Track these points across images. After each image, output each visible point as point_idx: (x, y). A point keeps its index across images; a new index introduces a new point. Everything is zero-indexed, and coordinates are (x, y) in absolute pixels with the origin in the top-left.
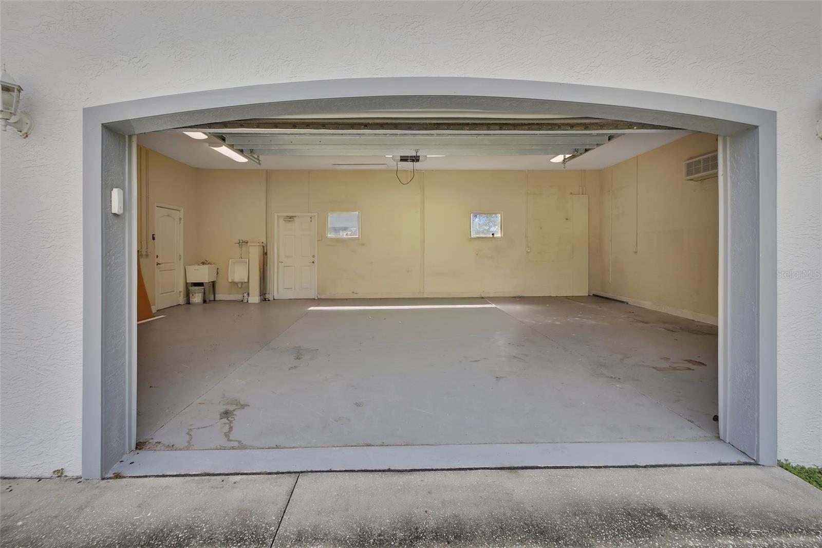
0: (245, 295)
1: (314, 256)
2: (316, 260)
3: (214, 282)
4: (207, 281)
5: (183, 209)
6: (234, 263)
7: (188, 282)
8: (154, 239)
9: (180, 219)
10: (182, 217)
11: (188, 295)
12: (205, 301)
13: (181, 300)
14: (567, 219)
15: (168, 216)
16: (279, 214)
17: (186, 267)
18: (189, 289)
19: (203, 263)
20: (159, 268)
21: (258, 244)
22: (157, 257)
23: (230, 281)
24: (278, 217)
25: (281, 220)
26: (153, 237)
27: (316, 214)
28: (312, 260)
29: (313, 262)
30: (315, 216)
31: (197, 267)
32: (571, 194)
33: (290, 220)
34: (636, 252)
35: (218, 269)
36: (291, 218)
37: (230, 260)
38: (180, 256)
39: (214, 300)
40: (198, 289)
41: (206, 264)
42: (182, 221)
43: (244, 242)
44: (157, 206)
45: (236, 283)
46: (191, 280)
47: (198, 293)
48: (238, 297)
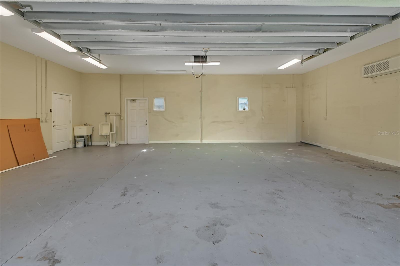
0: (108, 142)
1: (147, 121)
2: (148, 123)
3: (91, 135)
4: (86, 135)
5: (71, 95)
6: (102, 125)
7: (75, 135)
8: (51, 112)
9: (70, 101)
10: (71, 99)
11: (75, 142)
12: (85, 146)
13: (71, 146)
14: (284, 101)
15: (61, 98)
16: (127, 98)
17: (74, 127)
18: (75, 139)
19: (85, 125)
20: (55, 128)
21: (115, 114)
22: (54, 122)
23: (100, 134)
24: (127, 100)
25: (129, 102)
26: (51, 111)
27: (148, 98)
28: (146, 123)
29: (146, 124)
30: (147, 99)
31: (81, 127)
32: (286, 87)
33: (133, 101)
34: (326, 119)
35: (93, 128)
36: (134, 101)
37: (100, 123)
38: (70, 121)
39: (91, 145)
40: (81, 139)
41: (86, 125)
42: (71, 102)
43: (108, 113)
44: (53, 93)
45: (104, 136)
46: (76, 134)
47: (81, 141)
48: (104, 143)
